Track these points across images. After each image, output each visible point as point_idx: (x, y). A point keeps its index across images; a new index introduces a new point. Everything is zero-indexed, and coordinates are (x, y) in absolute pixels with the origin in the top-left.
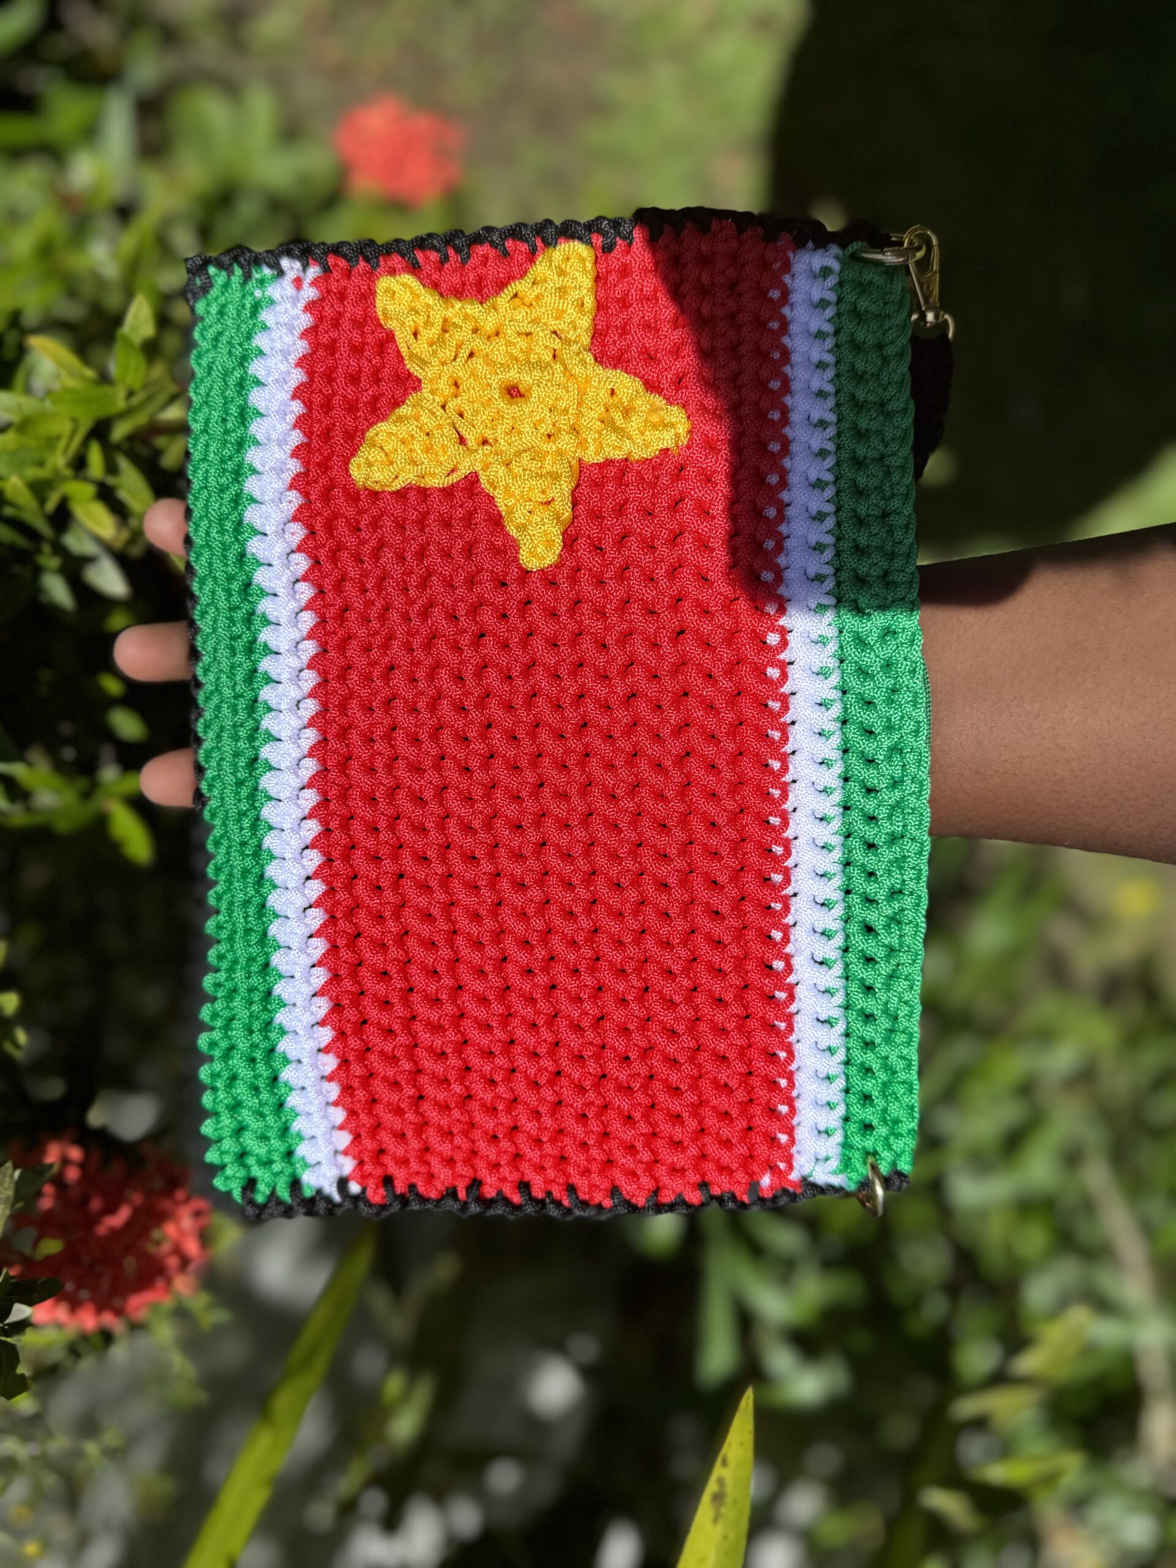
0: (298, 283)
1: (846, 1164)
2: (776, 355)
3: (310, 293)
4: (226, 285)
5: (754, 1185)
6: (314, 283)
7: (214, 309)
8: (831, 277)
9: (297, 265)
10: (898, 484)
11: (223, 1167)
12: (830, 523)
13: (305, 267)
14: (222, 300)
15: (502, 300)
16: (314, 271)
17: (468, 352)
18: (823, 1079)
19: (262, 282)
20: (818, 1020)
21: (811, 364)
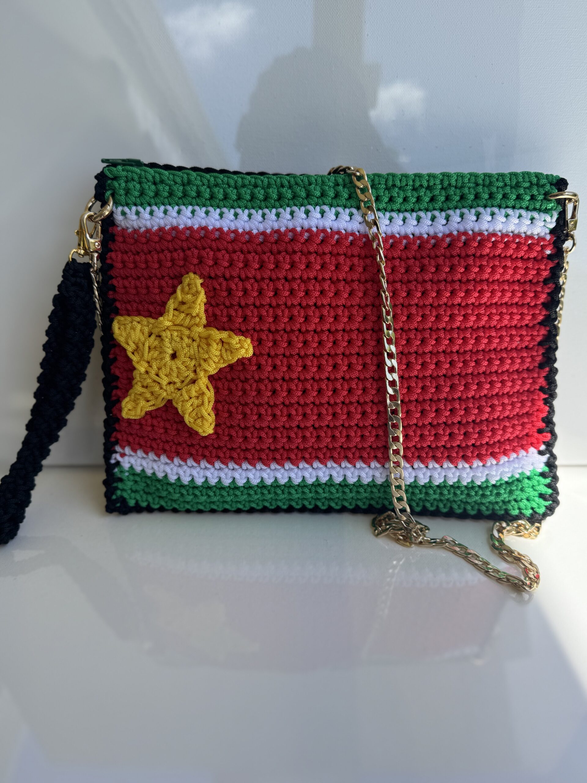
0: (123, 455)
1: (548, 211)
2: (161, 233)
3: (127, 450)
4: (123, 490)
6: (123, 447)
7: (133, 495)
8: (125, 211)
9: (114, 455)
10: (222, 181)
12: (239, 211)
13: (116, 452)
14: (129, 492)
16: (118, 448)
17: (156, 377)
18: (507, 219)
19: (122, 472)
20: (476, 221)
21: (165, 217)
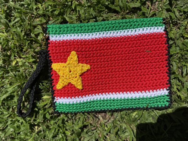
1: (162, 25)
4: (57, 108)
5: (165, 37)
6: (57, 98)
7: (60, 110)
9: (55, 100)
11: (165, 105)
15: (59, 73)
18: (151, 29)
19: (57, 104)
